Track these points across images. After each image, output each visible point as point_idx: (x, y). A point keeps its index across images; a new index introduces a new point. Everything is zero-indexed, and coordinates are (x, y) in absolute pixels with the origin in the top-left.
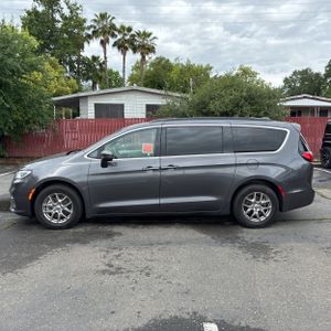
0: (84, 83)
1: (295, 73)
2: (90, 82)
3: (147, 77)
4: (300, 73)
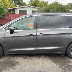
0: (17, 6)
1: (68, 4)
2: (19, 5)
3: (33, 4)
4: (69, 4)
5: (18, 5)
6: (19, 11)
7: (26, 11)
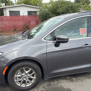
5: (3, 3)
6: (9, 12)
7: (19, 12)
